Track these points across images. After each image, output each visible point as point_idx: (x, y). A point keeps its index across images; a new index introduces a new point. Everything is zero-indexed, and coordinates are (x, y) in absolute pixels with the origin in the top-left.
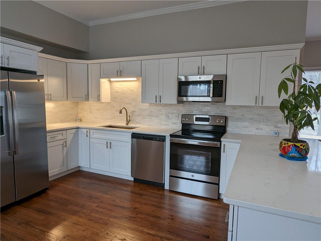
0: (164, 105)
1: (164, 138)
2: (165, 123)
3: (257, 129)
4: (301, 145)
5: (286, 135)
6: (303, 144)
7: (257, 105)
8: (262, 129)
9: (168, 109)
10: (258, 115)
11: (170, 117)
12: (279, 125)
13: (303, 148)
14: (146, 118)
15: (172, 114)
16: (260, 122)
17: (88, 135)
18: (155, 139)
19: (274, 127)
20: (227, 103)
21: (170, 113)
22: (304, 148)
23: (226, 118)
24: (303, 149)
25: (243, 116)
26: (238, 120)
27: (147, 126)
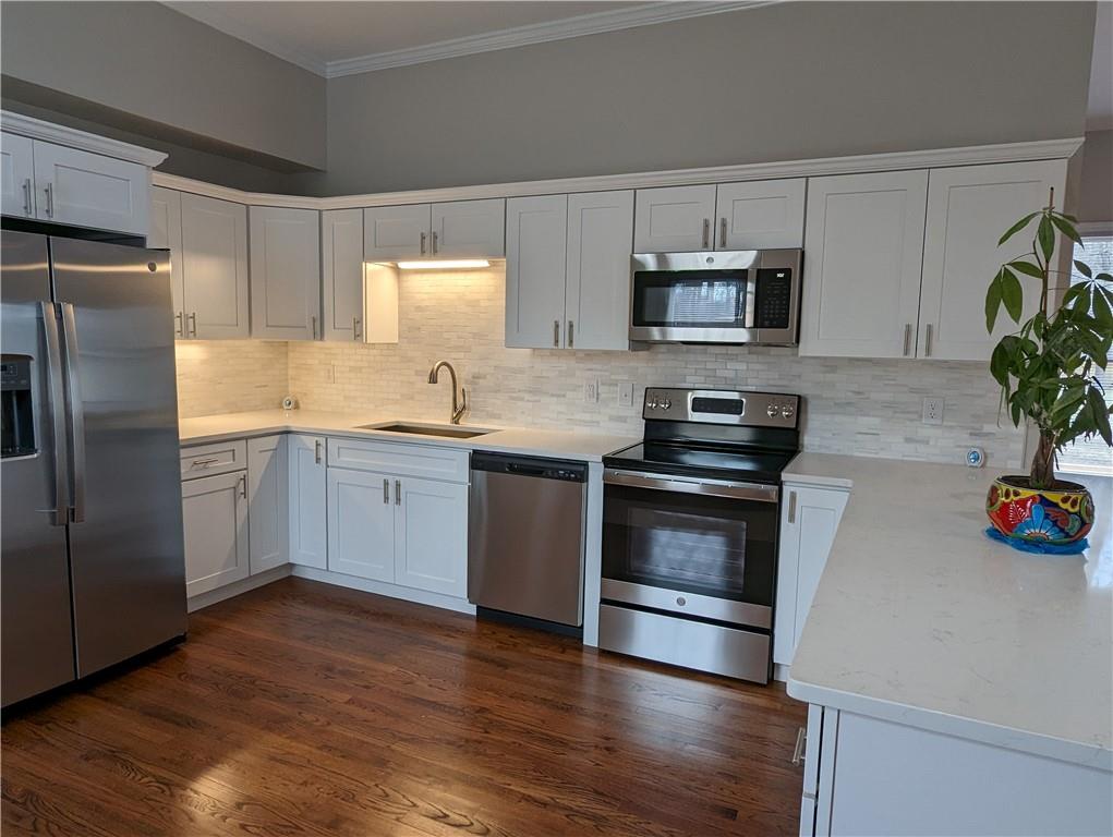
0: (581, 355)
1: (582, 469)
2: (587, 417)
3: (908, 440)
4: (1065, 500)
5: (1009, 462)
6: (1073, 497)
7: (912, 356)
8: (927, 443)
9: (598, 367)
10: (913, 391)
11: (602, 396)
12: (988, 428)
13: (1071, 510)
14: (522, 399)
15: (611, 385)
16: (921, 416)
17: (322, 455)
18: (550, 473)
19: (971, 434)
20: (806, 348)
21: (602, 384)
22: (1077, 509)
23: (800, 402)
24: (1070, 513)
25: (859, 393)
26: (843, 407)
27: (524, 429)
